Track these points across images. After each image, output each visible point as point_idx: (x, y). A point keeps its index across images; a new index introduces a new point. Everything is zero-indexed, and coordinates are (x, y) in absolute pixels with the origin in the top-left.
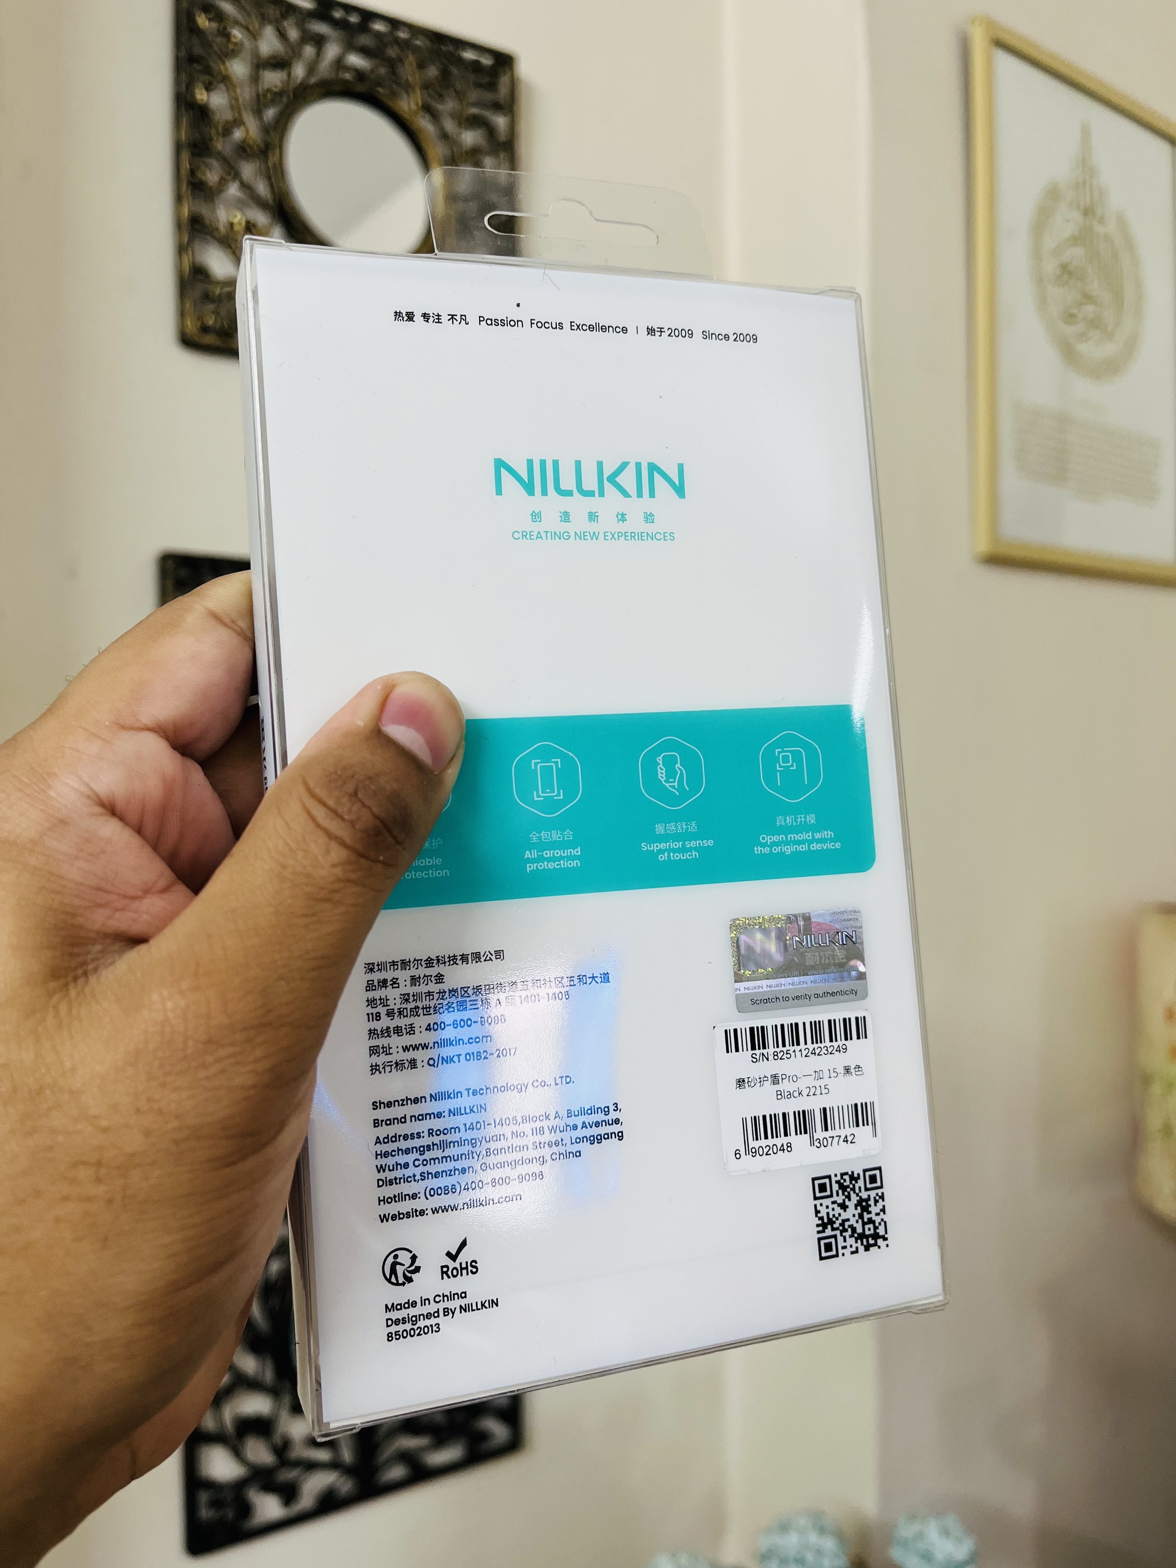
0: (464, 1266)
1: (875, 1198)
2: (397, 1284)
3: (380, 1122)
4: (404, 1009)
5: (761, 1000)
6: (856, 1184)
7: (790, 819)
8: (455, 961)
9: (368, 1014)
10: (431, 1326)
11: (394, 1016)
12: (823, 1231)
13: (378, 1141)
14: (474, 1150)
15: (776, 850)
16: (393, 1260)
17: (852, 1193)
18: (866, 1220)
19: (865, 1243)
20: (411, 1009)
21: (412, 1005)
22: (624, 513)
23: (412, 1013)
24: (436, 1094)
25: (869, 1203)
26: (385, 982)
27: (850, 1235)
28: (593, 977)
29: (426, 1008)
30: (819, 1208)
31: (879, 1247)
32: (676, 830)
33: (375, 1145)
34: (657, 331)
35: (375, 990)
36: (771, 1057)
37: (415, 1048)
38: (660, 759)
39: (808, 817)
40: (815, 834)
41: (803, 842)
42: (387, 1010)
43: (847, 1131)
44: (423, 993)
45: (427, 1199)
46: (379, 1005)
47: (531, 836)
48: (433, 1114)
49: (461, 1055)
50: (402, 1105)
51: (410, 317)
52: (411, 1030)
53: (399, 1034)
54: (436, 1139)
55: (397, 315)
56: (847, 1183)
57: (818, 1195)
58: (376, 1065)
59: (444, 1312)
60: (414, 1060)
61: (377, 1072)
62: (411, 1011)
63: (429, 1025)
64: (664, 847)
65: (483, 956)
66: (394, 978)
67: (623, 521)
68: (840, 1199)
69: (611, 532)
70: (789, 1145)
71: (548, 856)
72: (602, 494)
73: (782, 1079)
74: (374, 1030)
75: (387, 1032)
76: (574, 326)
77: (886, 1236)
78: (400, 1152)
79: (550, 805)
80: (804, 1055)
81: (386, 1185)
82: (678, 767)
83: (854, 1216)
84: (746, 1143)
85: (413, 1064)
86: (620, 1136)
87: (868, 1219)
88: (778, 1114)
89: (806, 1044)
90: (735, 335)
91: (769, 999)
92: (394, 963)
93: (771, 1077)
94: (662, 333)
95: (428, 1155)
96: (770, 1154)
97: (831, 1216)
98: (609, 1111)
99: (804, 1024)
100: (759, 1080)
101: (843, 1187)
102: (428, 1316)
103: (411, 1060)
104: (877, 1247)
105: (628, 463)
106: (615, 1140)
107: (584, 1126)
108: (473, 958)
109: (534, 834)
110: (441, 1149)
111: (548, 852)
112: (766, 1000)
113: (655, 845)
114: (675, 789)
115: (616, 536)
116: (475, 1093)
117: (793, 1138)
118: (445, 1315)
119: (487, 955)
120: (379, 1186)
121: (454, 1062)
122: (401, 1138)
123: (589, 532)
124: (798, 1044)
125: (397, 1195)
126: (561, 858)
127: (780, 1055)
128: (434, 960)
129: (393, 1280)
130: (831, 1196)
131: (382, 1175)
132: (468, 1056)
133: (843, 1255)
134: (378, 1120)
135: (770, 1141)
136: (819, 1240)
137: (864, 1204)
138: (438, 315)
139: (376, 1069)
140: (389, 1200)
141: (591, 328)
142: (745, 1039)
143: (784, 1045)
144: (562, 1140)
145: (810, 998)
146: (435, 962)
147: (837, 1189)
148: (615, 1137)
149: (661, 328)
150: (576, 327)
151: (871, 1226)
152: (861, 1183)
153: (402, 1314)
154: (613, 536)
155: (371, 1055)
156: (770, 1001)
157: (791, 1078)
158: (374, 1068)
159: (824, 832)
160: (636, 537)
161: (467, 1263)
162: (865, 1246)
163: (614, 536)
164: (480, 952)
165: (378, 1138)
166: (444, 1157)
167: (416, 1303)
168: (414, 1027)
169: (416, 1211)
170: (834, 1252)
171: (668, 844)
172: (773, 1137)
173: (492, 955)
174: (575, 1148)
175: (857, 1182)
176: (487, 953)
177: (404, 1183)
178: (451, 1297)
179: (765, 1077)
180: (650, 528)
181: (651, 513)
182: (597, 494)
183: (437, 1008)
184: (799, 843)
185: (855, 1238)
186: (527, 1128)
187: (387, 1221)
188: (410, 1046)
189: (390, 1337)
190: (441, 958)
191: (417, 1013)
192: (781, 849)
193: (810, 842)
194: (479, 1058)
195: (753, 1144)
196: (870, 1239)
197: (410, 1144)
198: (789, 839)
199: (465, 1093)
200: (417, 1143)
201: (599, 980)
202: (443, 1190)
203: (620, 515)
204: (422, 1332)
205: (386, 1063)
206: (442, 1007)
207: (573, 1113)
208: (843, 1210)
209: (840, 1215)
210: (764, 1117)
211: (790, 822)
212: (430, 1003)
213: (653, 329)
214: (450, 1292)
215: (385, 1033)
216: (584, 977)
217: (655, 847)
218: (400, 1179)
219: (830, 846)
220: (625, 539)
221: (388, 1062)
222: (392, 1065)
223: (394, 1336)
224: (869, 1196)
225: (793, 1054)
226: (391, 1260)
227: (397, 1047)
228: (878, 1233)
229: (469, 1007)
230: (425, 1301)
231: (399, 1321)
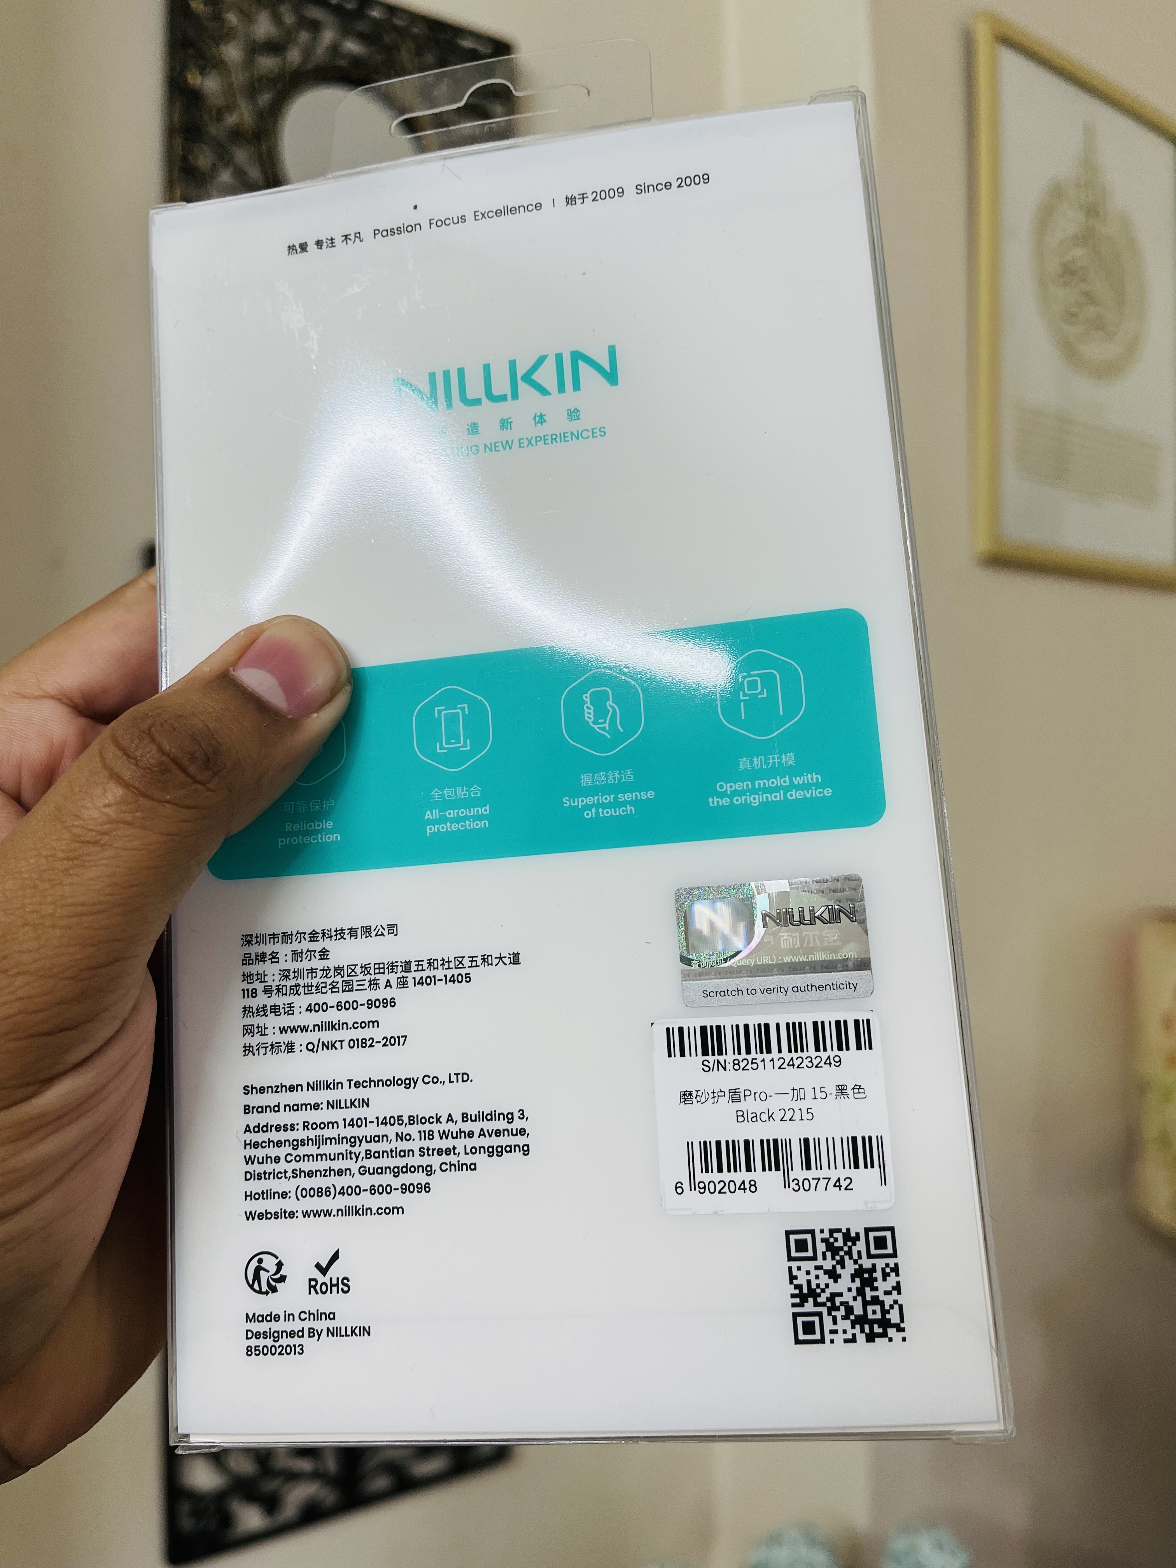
0: (334, 1282)
1: (883, 1270)
2: (260, 1292)
3: (251, 1109)
4: (283, 986)
5: (716, 992)
6: (853, 1247)
7: (758, 761)
8: (342, 935)
9: (243, 990)
10: (295, 1346)
11: (271, 994)
12: (801, 1305)
13: (247, 1129)
14: (353, 1150)
15: (738, 800)
16: (257, 1264)
17: (847, 1258)
18: (868, 1298)
19: (867, 1330)
20: (291, 986)
21: (293, 982)
22: (543, 414)
23: (292, 991)
24: (313, 1083)
25: (875, 1275)
26: (263, 956)
27: (842, 1316)
28: (501, 958)
29: (308, 986)
30: (795, 1272)
31: (891, 1340)
32: (607, 781)
33: (245, 1133)
34: (579, 199)
35: (252, 964)
36: (729, 1066)
37: (294, 1030)
38: (587, 697)
39: (783, 757)
40: (794, 778)
41: (777, 789)
42: (265, 986)
43: (841, 1173)
44: (305, 970)
45: (298, 1200)
46: (256, 980)
47: (432, 793)
48: (310, 1104)
49: (344, 1041)
50: (276, 1092)
51: (303, 247)
52: (290, 1010)
53: (277, 1014)
54: (312, 1134)
55: (291, 248)
56: (840, 1243)
57: (794, 1254)
58: (250, 1046)
59: (310, 1333)
60: (292, 1043)
61: (251, 1054)
62: (291, 989)
63: (310, 1005)
64: (590, 802)
65: (374, 930)
66: (273, 952)
67: (542, 423)
68: (828, 1264)
69: (527, 438)
70: (753, 1184)
71: (452, 816)
72: (515, 396)
73: (745, 1096)
74: (250, 1007)
75: (264, 1010)
76: (478, 216)
77: (902, 1325)
78: (271, 1144)
79: (454, 757)
80: (777, 1067)
81: (254, 1179)
82: (610, 705)
83: (850, 1290)
84: (692, 1174)
85: (290, 1047)
86: (526, 1150)
87: (872, 1297)
88: (738, 1141)
89: (780, 1051)
90: (680, 181)
91: (728, 990)
92: (274, 936)
93: (729, 1093)
94: (585, 200)
95: (302, 1151)
96: (725, 1193)
97: (814, 1286)
98: (512, 1118)
99: (778, 1025)
100: (712, 1095)
101: (832, 1249)
102: (292, 1334)
103: (288, 1043)
104: (887, 1339)
105: (547, 356)
106: (518, 1155)
107: (482, 1133)
108: (363, 933)
109: (436, 792)
110: (316, 1145)
111: (452, 811)
112: (724, 992)
113: (580, 799)
114: (606, 731)
115: (533, 442)
116: (357, 1085)
117: (758, 1174)
118: (310, 1336)
119: (379, 929)
120: (246, 1180)
121: (336, 1049)
122: (273, 1128)
123: (502, 442)
124: (769, 1051)
125: (265, 1191)
126: (467, 818)
127: (742, 1065)
128: (319, 934)
129: (256, 1286)
130: (814, 1258)
131: (250, 1168)
132: (352, 1043)
133: (832, 1341)
134: (249, 1106)
135: (726, 1176)
136: (795, 1316)
137: (866, 1275)
138: (332, 239)
139: (249, 1050)
140: (257, 1196)
141: (498, 213)
142: (694, 1041)
143: (748, 1052)
144: (454, 1148)
145: (786, 992)
146: (321, 935)
147: (824, 1250)
148: (520, 1151)
149: (583, 194)
150: (481, 216)
151: (877, 1308)
152: (861, 1245)
153: (263, 1327)
154: (530, 442)
155: (244, 1035)
156: (730, 994)
157: (757, 1095)
158: (247, 1048)
159: (807, 775)
160: (558, 439)
161: (338, 1279)
162: (867, 1334)
163: (532, 442)
164: (370, 926)
165: (248, 1126)
166: (320, 1155)
167: (279, 1317)
168: (294, 1007)
169: (285, 1212)
170: (817, 1336)
171: (596, 798)
172: (729, 1171)
173: (384, 929)
174: (469, 1159)
175: (854, 1244)
176: (379, 927)
177: (274, 1178)
178: (318, 1316)
179: (721, 1091)
180: (575, 426)
181: (576, 409)
182: (509, 397)
183: (320, 988)
184: (771, 790)
185: (852, 1321)
186: (413, 1130)
187: (253, 1219)
188: (288, 1027)
189: (249, 1351)
190: (327, 932)
191: (297, 991)
192: (746, 800)
193: (787, 789)
194: (364, 1045)
195: (700, 1176)
196: (876, 1326)
197: (282, 1136)
198: (757, 787)
199: (346, 1084)
200: (290, 1135)
201: (507, 961)
202: (316, 1192)
203: (538, 416)
204: (284, 1352)
205: (260, 1044)
206: (326, 987)
207: (469, 1117)
208: (832, 1280)
209: (827, 1286)
210: (718, 1143)
211: (758, 765)
212: (312, 981)
213: (573, 197)
214: (318, 1310)
215: (261, 1011)
216: (490, 958)
217: (580, 802)
218: (270, 1174)
219: (816, 793)
220: (545, 443)
221: (262, 1044)
222: (268, 1047)
223: (253, 1350)
224: (874, 1266)
225: (761, 1065)
226: (254, 1264)
227: (274, 1028)
228: (890, 1319)
229: (355, 988)
230: (289, 1317)
231: (260, 1334)
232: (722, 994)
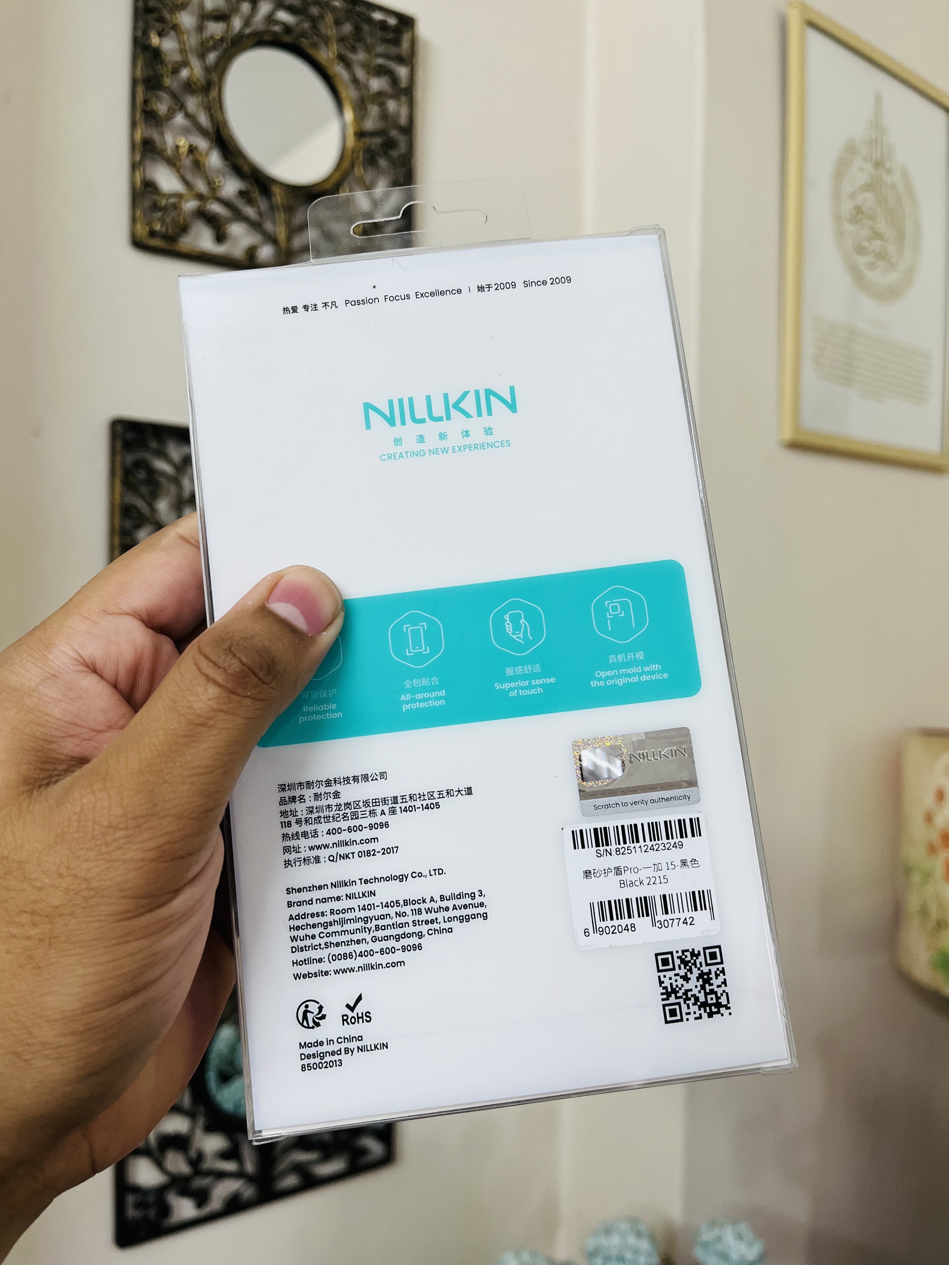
0: (360, 1015)
1: (716, 972)
2: (308, 1027)
3: (292, 904)
4: (309, 818)
5: (602, 806)
6: (697, 960)
7: (621, 657)
8: (348, 781)
9: (281, 823)
10: (335, 1061)
11: (301, 824)
12: (667, 999)
13: (291, 918)
14: (366, 926)
15: (610, 683)
16: (305, 1009)
17: (693, 967)
18: (708, 991)
19: (708, 1010)
20: (315, 818)
21: (316, 815)
22: (468, 430)
23: (316, 821)
24: (335, 882)
25: (711, 976)
26: (294, 798)
27: (693, 1003)
28: (459, 791)
29: (327, 817)
30: (662, 979)
31: (722, 1015)
32: (523, 672)
33: (289, 920)
34: (486, 288)
35: (287, 804)
36: (613, 853)
37: (319, 847)
38: (507, 617)
39: (637, 654)
40: (644, 668)
41: (634, 675)
42: (296, 819)
43: (687, 915)
44: (324, 806)
45: (330, 963)
46: (290, 815)
47: (405, 683)
48: (334, 897)
49: (354, 853)
50: (310, 891)
51: (295, 309)
52: (315, 834)
53: (306, 837)
54: (336, 917)
55: (286, 310)
56: (689, 958)
57: (661, 968)
58: (289, 861)
59: (345, 1051)
60: (318, 857)
61: (290, 866)
62: (315, 820)
63: (329, 830)
64: (513, 686)
65: (370, 777)
66: (301, 795)
67: (467, 436)
68: (682, 972)
69: (458, 446)
70: (633, 926)
71: (420, 697)
72: (448, 418)
73: (625, 871)
74: (287, 834)
75: (297, 836)
76: (418, 295)
77: (729, 1005)
78: (309, 926)
79: (419, 658)
80: (643, 851)
81: (298, 952)
82: (522, 622)
83: (696, 987)
84: (594, 923)
85: (317, 860)
86: (485, 916)
87: (710, 990)
88: (622, 900)
89: (645, 841)
90: (552, 280)
91: (610, 804)
92: (300, 784)
93: (615, 869)
94: (490, 288)
95: (330, 929)
96: (616, 933)
97: (674, 987)
98: (474, 896)
99: (642, 824)
100: (603, 872)
101: (684, 962)
102: (333, 1053)
103: (316, 857)
104: (720, 1015)
105: (469, 392)
106: (480, 920)
107: (455, 908)
108: (363, 779)
109: (408, 682)
110: (340, 924)
111: (419, 695)
112: (608, 805)
113: (506, 684)
114: (520, 639)
115: (462, 448)
116: (366, 882)
117: (636, 920)
118: (346, 1054)
119: (374, 776)
120: (293, 952)
121: (349, 858)
122: (309, 916)
123: (441, 448)
124: (638, 841)
125: (307, 959)
126: (430, 699)
127: (622, 851)
128: (332, 781)
129: (305, 1024)
130: (674, 969)
131: (295, 944)
132: (360, 854)
133: (687, 1020)
134: (291, 902)
135: (616, 922)
136: (664, 1006)
137: (705, 977)
138: (315, 305)
139: (288, 864)
140: (301, 963)
141: (432, 294)
142: (590, 838)
143: (625, 843)
144: (436, 919)
145: (647, 803)
146: (333, 782)
147: (680, 963)
148: (481, 917)
149: (489, 285)
150: (420, 295)
151: (713, 996)
152: (701, 959)
153: (312, 1051)
154: (460, 449)
155: (284, 853)
156: (611, 807)
157: (632, 870)
158: (287, 862)
159: (652, 666)
160: (479, 447)
161: (362, 1013)
162: (708, 1013)
163: (461, 449)
164: (367, 774)
165: (291, 915)
166: (343, 931)
167: (323, 1043)
168: (318, 832)
169: (322, 972)
170: (679, 1017)
171: (517, 683)
172: (618, 919)
173: (377, 776)
174: (447, 925)
175: (697, 958)
176: (374, 774)
177: (312, 950)
178: (351, 1039)
179: (609, 869)
180: (490, 439)
181: (490, 427)
182: (445, 418)
183: (335, 818)
184: (630, 676)
185: (699, 1006)
186: (407, 909)
187: (300, 978)
188: (315, 846)
189: (303, 1068)
190: (338, 780)
191: (319, 821)
192: (615, 682)
193: (640, 675)
194: (369, 855)
195: (600, 924)
196: (713, 1007)
197: (316, 920)
198: (621, 673)
199: (358, 882)
200: (321, 920)
201: (463, 793)
202: (343, 956)
203: (464, 432)
204: (328, 1066)
206: (339, 817)
207: (445, 898)
208: (685, 982)
209: (682, 985)
210: (610, 902)
211: (621, 660)
212: (329, 813)
213: (482, 287)
214: (350, 1036)
215: (295, 836)
216: (452, 791)
217: (506, 686)
218: (309, 947)
219: (658, 677)
220: (470, 450)
221: (297, 858)
222: (301, 861)
223: (306, 1067)
224: (710, 970)
225: (633, 850)
226: (303, 1008)
227: (305, 847)
228: (721, 1002)
229: (360, 816)
230: (330, 1042)
231: (310, 1056)
232: (606, 807)
